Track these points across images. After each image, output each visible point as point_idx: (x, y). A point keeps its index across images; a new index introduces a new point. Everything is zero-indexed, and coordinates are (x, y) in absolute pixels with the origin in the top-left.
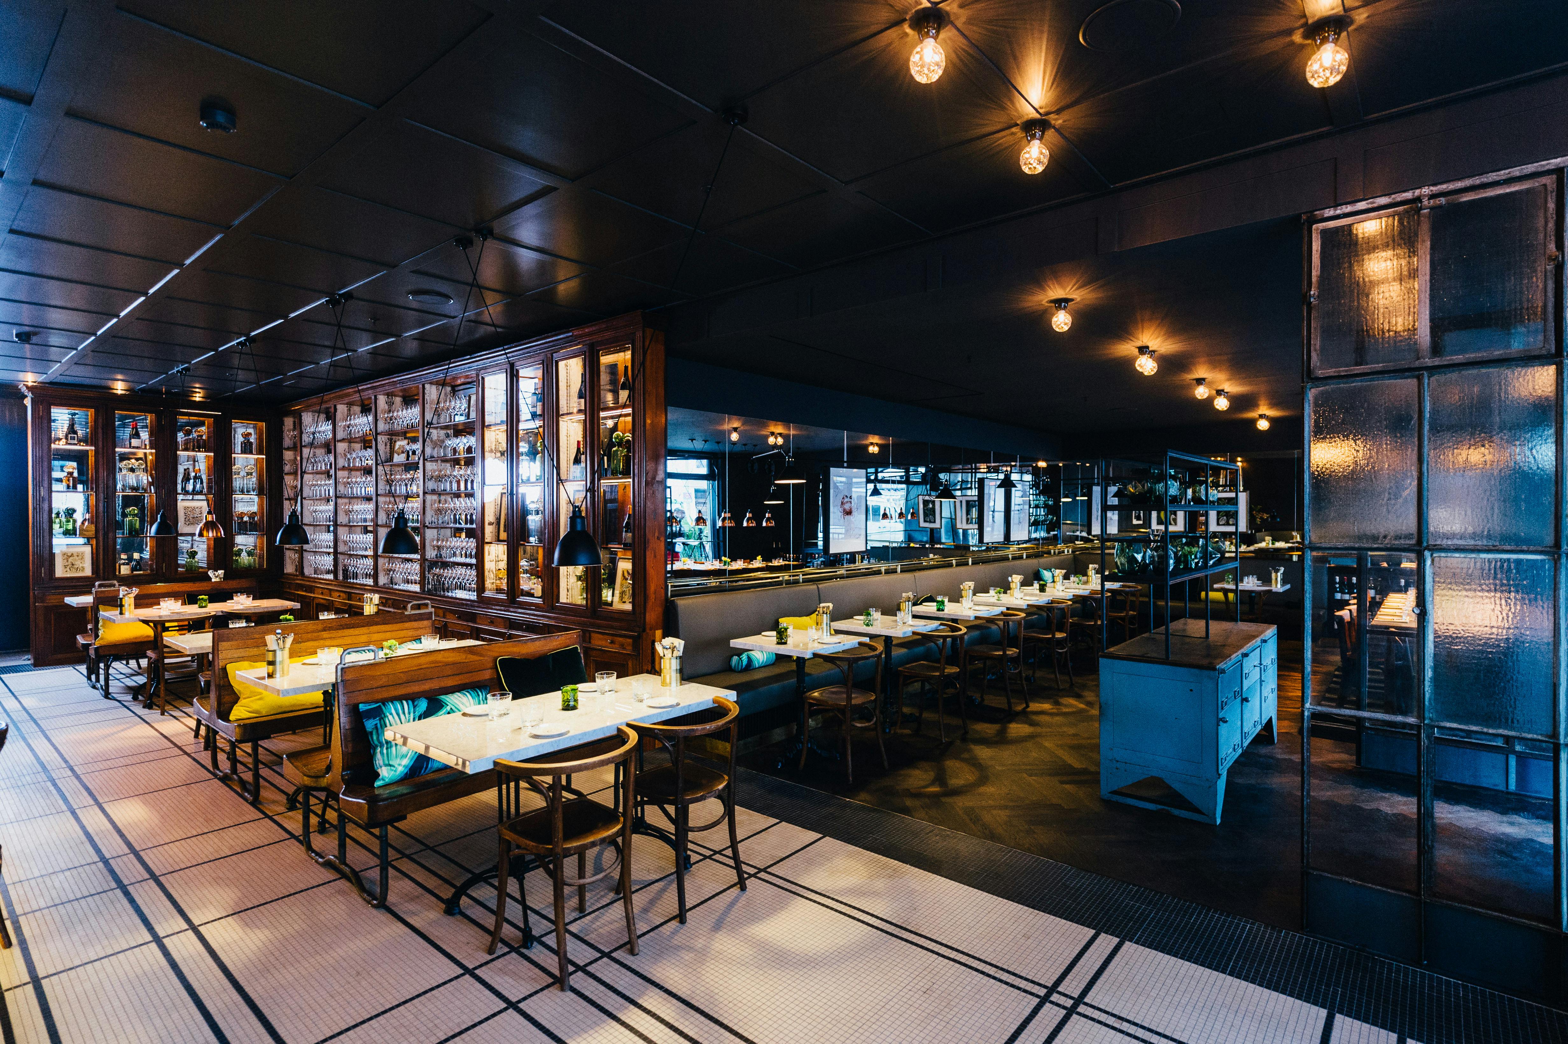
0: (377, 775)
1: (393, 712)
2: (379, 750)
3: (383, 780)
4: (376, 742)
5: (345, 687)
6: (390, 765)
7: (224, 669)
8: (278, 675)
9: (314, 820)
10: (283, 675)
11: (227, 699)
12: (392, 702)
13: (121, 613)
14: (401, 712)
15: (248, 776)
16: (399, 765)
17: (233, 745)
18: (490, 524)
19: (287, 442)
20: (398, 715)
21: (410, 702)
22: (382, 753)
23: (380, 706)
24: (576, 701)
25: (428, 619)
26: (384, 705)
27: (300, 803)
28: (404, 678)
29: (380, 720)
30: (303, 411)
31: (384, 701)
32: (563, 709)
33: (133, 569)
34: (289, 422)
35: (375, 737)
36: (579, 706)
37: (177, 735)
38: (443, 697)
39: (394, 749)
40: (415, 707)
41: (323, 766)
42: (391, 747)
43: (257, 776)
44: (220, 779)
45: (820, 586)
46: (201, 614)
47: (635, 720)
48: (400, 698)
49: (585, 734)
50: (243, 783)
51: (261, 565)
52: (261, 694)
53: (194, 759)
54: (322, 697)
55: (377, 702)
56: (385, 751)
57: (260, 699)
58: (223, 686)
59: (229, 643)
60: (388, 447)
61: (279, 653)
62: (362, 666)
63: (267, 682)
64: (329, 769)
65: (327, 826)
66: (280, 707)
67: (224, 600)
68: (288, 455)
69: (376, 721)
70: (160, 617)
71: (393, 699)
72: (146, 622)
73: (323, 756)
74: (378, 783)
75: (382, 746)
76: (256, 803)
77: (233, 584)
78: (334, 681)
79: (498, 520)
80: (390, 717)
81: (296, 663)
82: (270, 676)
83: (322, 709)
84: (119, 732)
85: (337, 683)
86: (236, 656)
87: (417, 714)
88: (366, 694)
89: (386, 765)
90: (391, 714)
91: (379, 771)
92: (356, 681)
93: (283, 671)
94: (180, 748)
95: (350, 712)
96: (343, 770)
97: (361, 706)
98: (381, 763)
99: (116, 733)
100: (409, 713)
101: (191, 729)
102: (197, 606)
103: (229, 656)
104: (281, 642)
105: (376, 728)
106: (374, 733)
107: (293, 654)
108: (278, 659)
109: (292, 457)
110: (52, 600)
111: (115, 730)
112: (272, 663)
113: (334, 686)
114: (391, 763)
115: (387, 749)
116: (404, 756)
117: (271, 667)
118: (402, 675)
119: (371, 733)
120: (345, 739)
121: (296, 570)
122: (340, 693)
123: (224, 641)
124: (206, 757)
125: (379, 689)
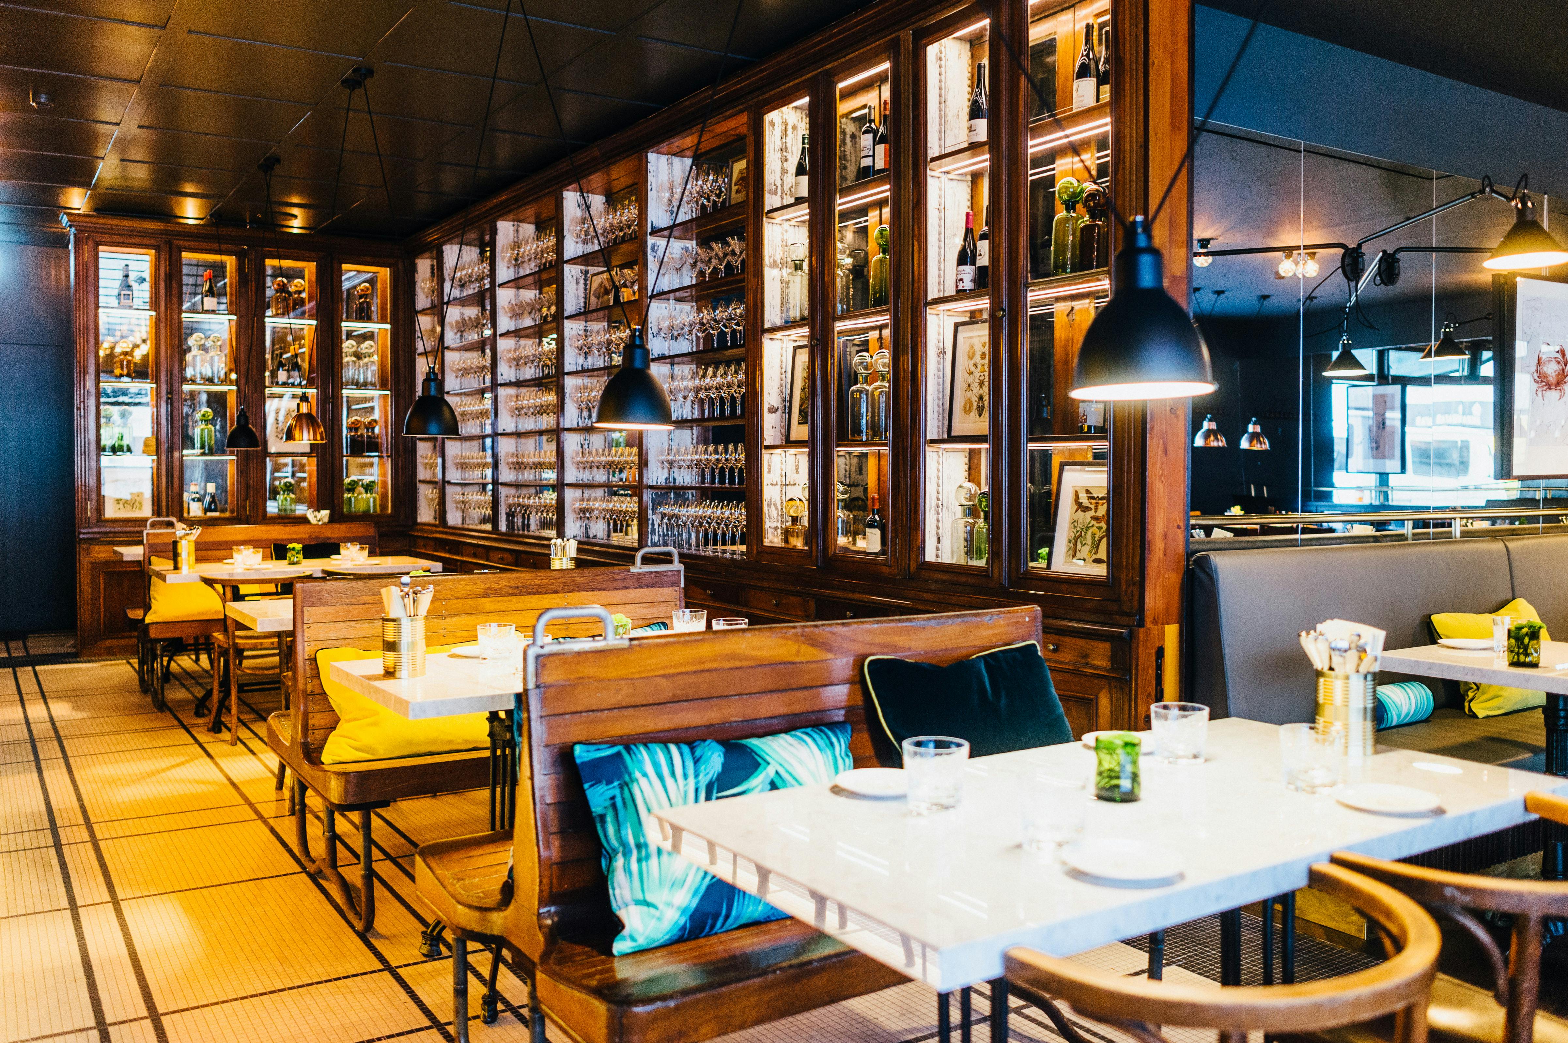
0: (616, 926)
1: (649, 769)
2: (619, 862)
3: (633, 939)
4: (614, 842)
5: (543, 701)
6: (647, 904)
7: (314, 660)
8: (404, 673)
9: (476, 990)
10: (414, 673)
11: (316, 720)
12: (645, 745)
13: (176, 568)
14: (666, 771)
15: (354, 875)
16: (669, 904)
17: (332, 810)
18: (773, 410)
19: (422, 301)
20: (661, 777)
21: (685, 749)
22: (627, 870)
23: (619, 754)
24: (1135, 777)
25: (672, 585)
26: (628, 749)
27: (448, 946)
28: (667, 690)
29: (621, 787)
30: (445, 243)
31: (629, 742)
32: (1100, 797)
33: (206, 510)
34: (424, 266)
35: (611, 829)
36: (1143, 792)
37: (250, 782)
38: (754, 743)
39: (654, 861)
40: (696, 761)
41: (495, 882)
42: (647, 857)
43: (370, 875)
44: (309, 875)
45: (1511, 545)
46: (291, 573)
47: (1349, 848)
48: (665, 738)
49: (1230, 882)
50: (345, 886)
51: (383, 506)
52: (376, 713)
53: (273, 831)
54: (486, 727)
55: (613, 744)
56: (634, 866)
57: (375, 724)
58: (313, 694)
59: (322, 610)
60: (582, 286)
61: (405, 624)
62: (579, 654)
63: (388, 685)
64: (508, 891)
65: (500, 1006)
66: (410, 743)
67: (326, 555)
68: (425, 322)
69: (613, 789)
70: (231, 574)
71: (647, 739)
72: (209, 582)
73: (493, 859)
74: (620, 946)
75: (627, 854)
76: (366, 934)
77: (341, 530)
78: (520, 689)
79: (788, 402)
80: (643, 782)
81: (439, 657)
82: (389, 674)
83: (487, 754)
84: (168, 769)
85: (526, 691)
86: (333, 635)
87: (704, 781)
88: (590, 722)
89: (638, 903)
90: (645, 775)
91: (622, 914)
92: (564, 690)
93: (414, 663)
94: (251, 805)
95: (554, 764)
96: (542, 904)
97: (578, 749)
98: (628, 896)
99: (164, 770)
100: (685, 776)
101: (272, 772)
102: (286, 562)
103: (322, 636)
104: (409, 601)
105: (614, 806)
106: (609, 819)
107: (432, 639)
108: (405, 640)
109: (429, 327)
110: (100, 553)
111: (163, 765)
112: (391, 646)
113: (521, 699)
114: (649, 898)
115: (639, 860)
116: (676, 884)
117: (391, 655)
118: (663, 682)
119: (602, 817)
120: (545, 827)
121: (435, 518)
122: (534, 715)
123: (312, 605)
124: (288, 828)
125: (615, 713)
